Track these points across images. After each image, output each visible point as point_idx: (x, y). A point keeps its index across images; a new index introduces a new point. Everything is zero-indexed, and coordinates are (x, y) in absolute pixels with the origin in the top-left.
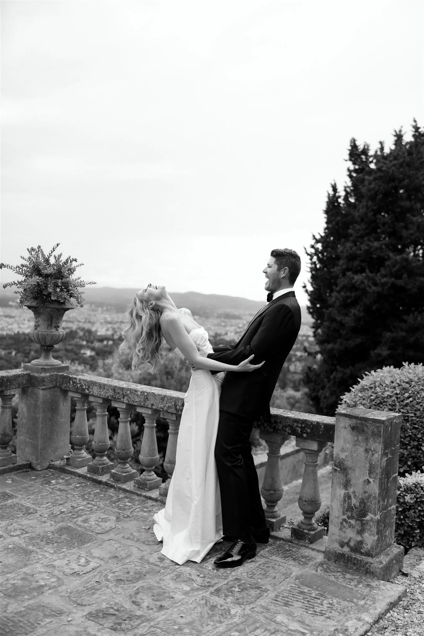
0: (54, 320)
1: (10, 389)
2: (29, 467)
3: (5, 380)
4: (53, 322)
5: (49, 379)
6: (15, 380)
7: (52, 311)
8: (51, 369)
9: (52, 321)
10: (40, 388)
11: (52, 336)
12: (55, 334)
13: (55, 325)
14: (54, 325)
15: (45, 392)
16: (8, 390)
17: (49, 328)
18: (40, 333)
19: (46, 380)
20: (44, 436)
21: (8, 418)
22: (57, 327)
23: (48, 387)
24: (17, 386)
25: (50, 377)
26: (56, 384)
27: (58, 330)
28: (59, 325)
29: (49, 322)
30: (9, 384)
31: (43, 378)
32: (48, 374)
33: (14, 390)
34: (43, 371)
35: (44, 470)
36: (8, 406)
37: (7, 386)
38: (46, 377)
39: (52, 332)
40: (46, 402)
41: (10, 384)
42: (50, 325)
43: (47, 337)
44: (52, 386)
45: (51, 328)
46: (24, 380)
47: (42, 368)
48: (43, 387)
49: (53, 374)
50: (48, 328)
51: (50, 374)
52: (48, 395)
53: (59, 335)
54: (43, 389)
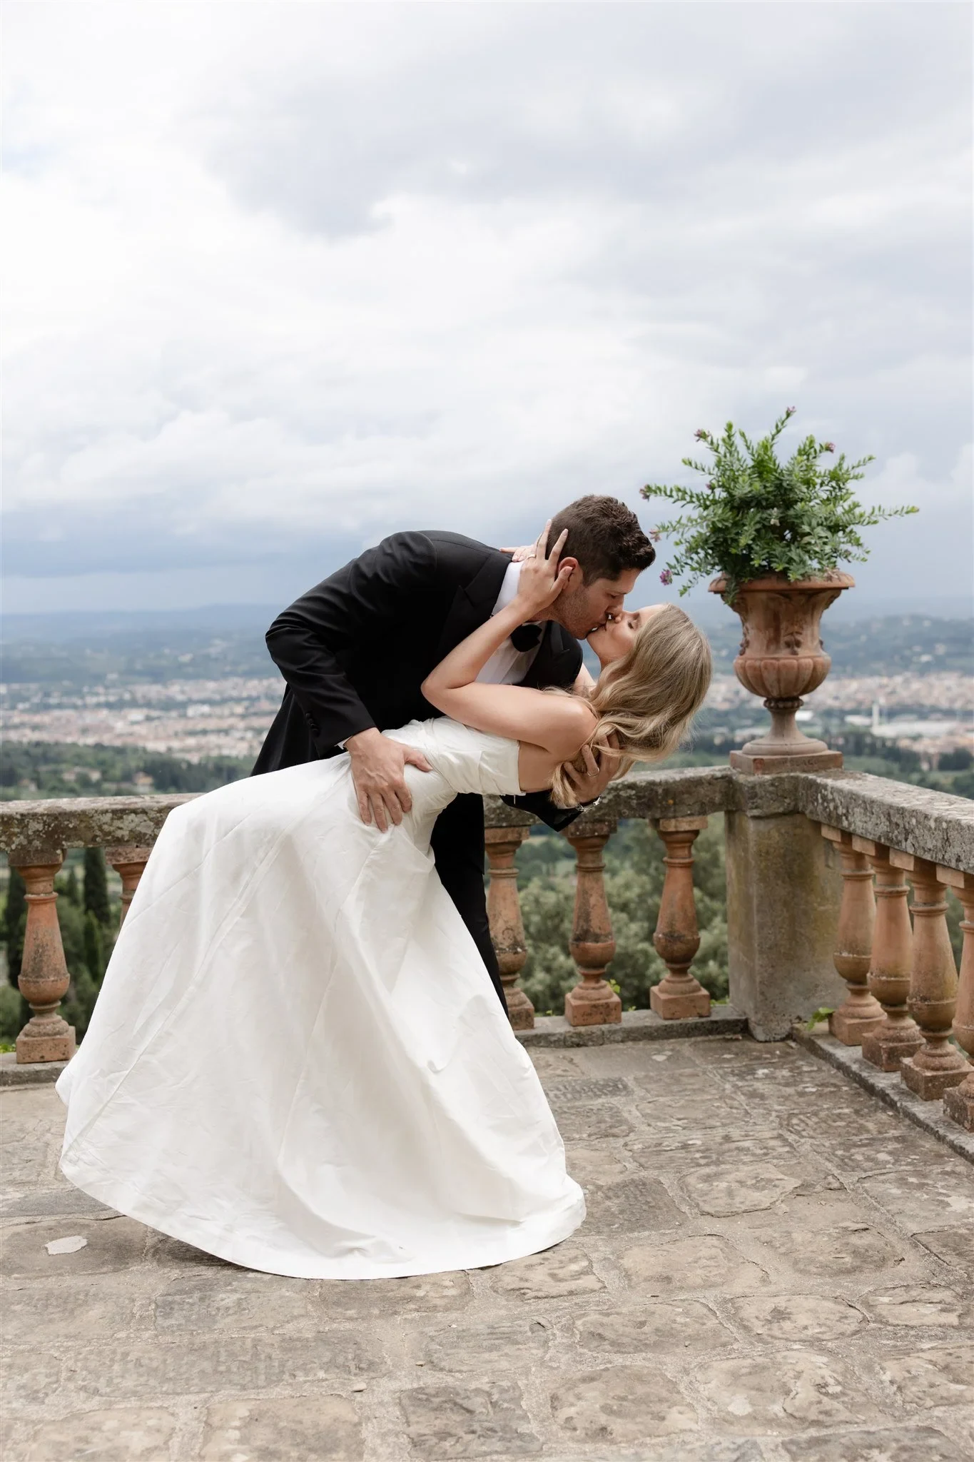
0: (783, 625)
1: (675, 817)
2: (742, 1028)
3: (660, 791)
4: (783, 632)
5: (771, 789)
6: (689, 793)
7: (772, 599)
8: (784, 762)
9: (777, 630)
10: (750, 813)
11: (779, 670)
12: (784, 665)
13: (787, 638)
14: (784, 639)
15: (762, 826)
16: (670, 818)
17: (773, 647)
18: (749, 662)
19: (758, 790)
20: (770, 948)
21: (679, 893)
22: (794, 645)
23: (766, 811)
24: (697, 808)
25: (772, 785)
26: (796, 805)
27: (795, 653)
28: (799, 638)
29: (772, 630)
30: (671, 802)
31: (753, 787)
32: (767, 777)
33: (689, 819)
34: (757, 769)
35: (775, 1041)
36: (677, 861)
37: (667, 808)
38: (762, 784)
39: (777, 659)
40: (767, 853)
41: (675, 804)
42: (774, 641)
43: (765, 674)
44: (781, 810)
45: (778, 648)
46: (715, 792)
47: (755, 760)
48: (756, 812)
49: (784, 775)
50: (768, 647)
51: (774, 776)
52: (775, 835)
53: (799, 667)
54: (755, 818)
